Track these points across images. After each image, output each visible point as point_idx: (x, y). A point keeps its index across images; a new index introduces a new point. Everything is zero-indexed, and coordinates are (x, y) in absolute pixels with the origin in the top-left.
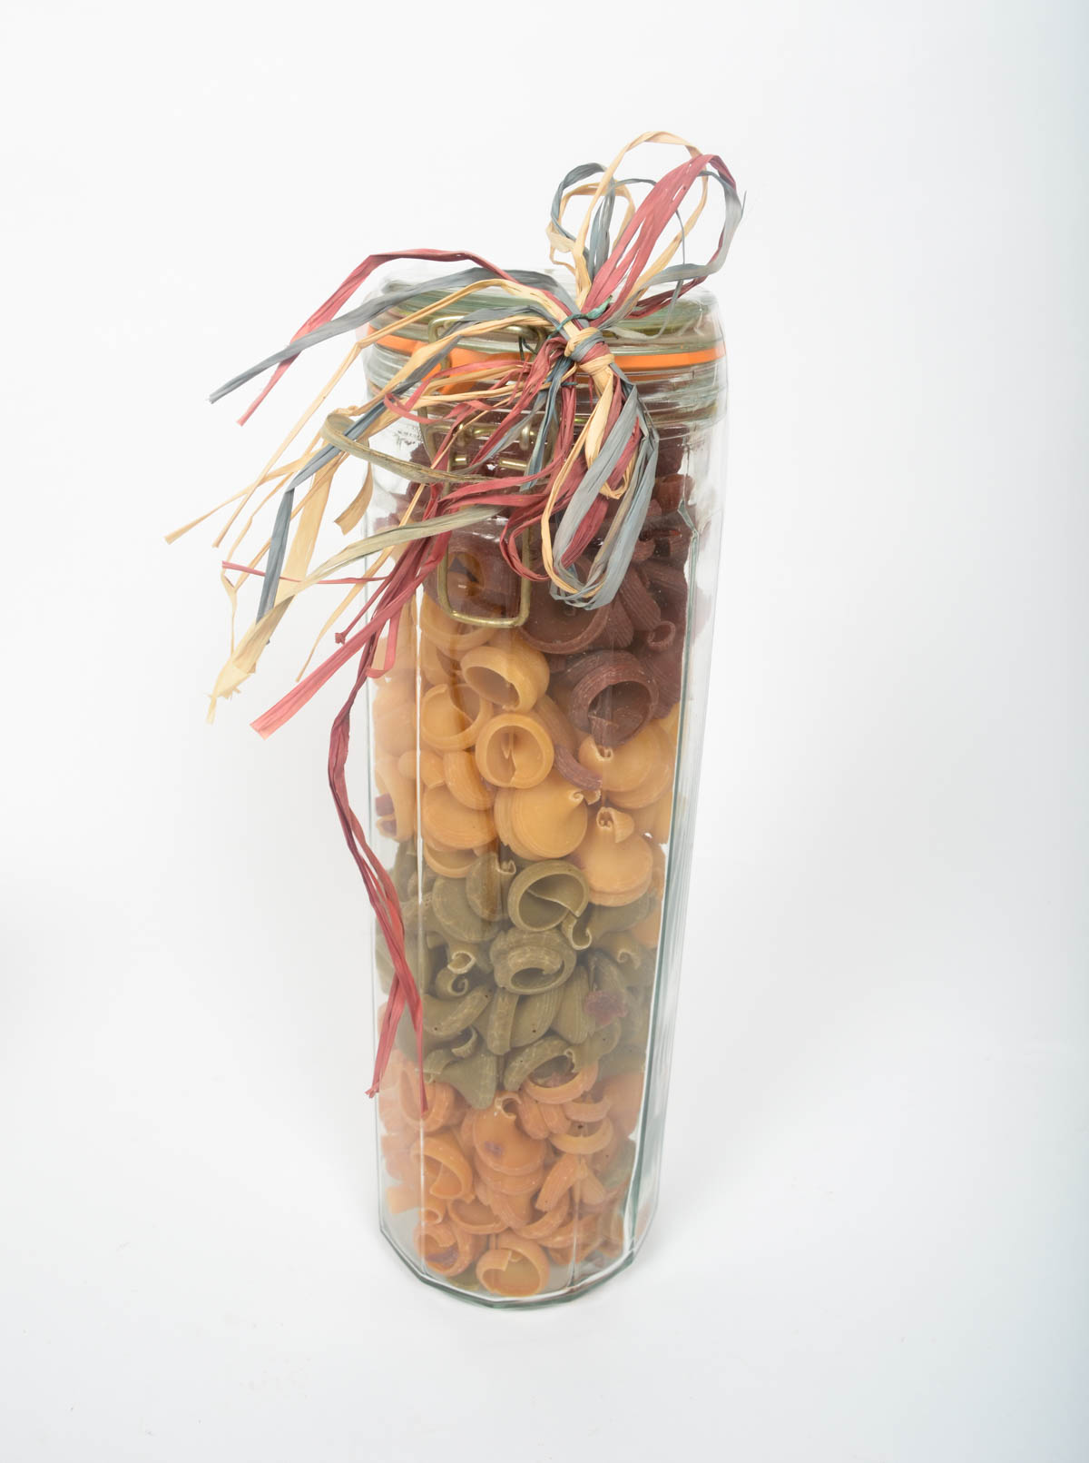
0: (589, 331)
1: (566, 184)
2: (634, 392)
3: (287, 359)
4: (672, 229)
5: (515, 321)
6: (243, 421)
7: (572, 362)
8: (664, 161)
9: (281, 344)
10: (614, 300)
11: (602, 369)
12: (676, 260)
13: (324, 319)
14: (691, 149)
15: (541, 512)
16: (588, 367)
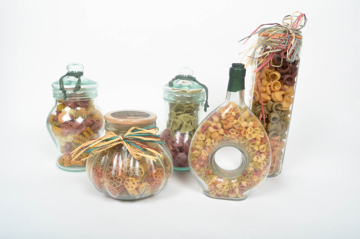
0: (292, 31)
1: (284, 18)
2: (297, 38)
3: (250, 37)
4: (300, 21)
5: (284, 29)
6: (239, 42)
7: (290, 34)
8: (299, 14)
9: (249, 35)
10: (294, 28)
11: (294, 35)
12: (300, 25)
13: (254, 32)
14: (301, 13)
15: (287, 50)
16: (292, 34)
